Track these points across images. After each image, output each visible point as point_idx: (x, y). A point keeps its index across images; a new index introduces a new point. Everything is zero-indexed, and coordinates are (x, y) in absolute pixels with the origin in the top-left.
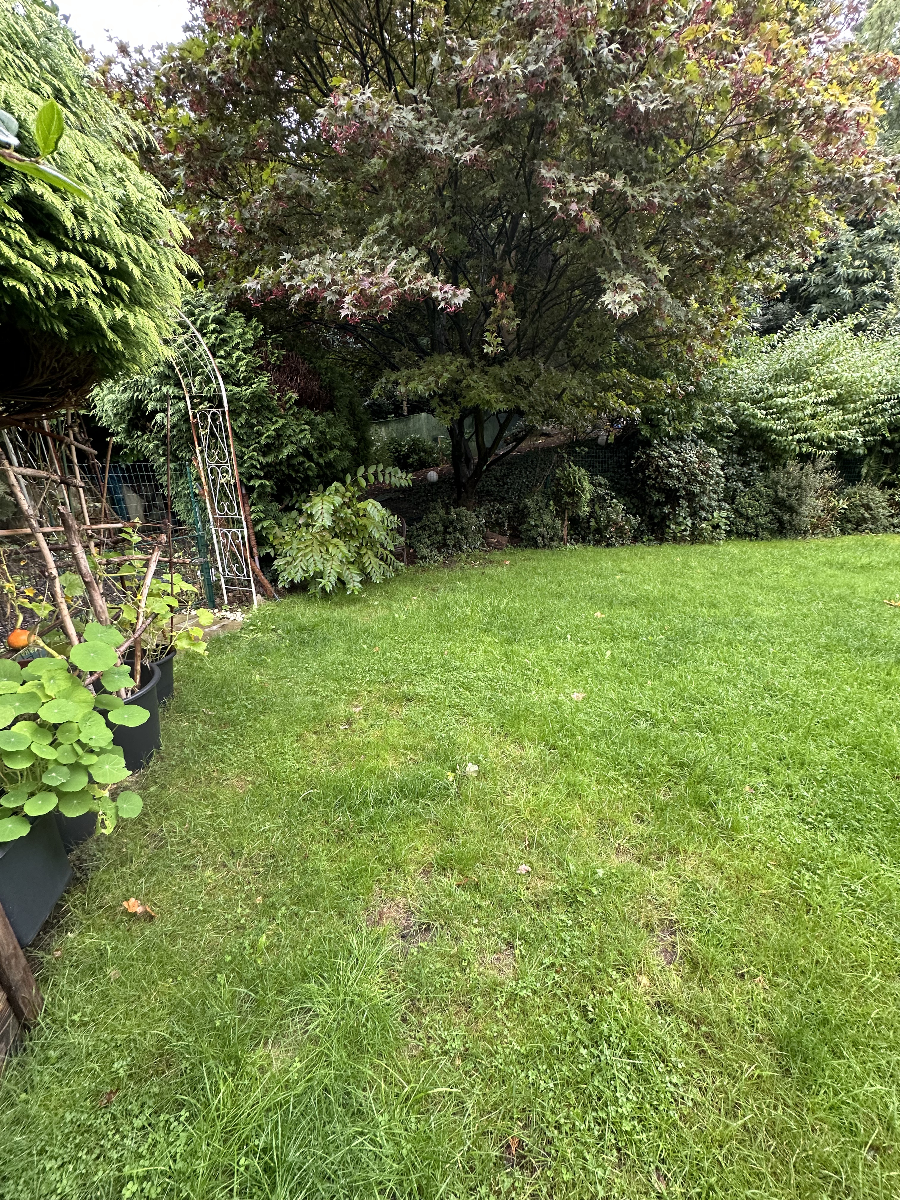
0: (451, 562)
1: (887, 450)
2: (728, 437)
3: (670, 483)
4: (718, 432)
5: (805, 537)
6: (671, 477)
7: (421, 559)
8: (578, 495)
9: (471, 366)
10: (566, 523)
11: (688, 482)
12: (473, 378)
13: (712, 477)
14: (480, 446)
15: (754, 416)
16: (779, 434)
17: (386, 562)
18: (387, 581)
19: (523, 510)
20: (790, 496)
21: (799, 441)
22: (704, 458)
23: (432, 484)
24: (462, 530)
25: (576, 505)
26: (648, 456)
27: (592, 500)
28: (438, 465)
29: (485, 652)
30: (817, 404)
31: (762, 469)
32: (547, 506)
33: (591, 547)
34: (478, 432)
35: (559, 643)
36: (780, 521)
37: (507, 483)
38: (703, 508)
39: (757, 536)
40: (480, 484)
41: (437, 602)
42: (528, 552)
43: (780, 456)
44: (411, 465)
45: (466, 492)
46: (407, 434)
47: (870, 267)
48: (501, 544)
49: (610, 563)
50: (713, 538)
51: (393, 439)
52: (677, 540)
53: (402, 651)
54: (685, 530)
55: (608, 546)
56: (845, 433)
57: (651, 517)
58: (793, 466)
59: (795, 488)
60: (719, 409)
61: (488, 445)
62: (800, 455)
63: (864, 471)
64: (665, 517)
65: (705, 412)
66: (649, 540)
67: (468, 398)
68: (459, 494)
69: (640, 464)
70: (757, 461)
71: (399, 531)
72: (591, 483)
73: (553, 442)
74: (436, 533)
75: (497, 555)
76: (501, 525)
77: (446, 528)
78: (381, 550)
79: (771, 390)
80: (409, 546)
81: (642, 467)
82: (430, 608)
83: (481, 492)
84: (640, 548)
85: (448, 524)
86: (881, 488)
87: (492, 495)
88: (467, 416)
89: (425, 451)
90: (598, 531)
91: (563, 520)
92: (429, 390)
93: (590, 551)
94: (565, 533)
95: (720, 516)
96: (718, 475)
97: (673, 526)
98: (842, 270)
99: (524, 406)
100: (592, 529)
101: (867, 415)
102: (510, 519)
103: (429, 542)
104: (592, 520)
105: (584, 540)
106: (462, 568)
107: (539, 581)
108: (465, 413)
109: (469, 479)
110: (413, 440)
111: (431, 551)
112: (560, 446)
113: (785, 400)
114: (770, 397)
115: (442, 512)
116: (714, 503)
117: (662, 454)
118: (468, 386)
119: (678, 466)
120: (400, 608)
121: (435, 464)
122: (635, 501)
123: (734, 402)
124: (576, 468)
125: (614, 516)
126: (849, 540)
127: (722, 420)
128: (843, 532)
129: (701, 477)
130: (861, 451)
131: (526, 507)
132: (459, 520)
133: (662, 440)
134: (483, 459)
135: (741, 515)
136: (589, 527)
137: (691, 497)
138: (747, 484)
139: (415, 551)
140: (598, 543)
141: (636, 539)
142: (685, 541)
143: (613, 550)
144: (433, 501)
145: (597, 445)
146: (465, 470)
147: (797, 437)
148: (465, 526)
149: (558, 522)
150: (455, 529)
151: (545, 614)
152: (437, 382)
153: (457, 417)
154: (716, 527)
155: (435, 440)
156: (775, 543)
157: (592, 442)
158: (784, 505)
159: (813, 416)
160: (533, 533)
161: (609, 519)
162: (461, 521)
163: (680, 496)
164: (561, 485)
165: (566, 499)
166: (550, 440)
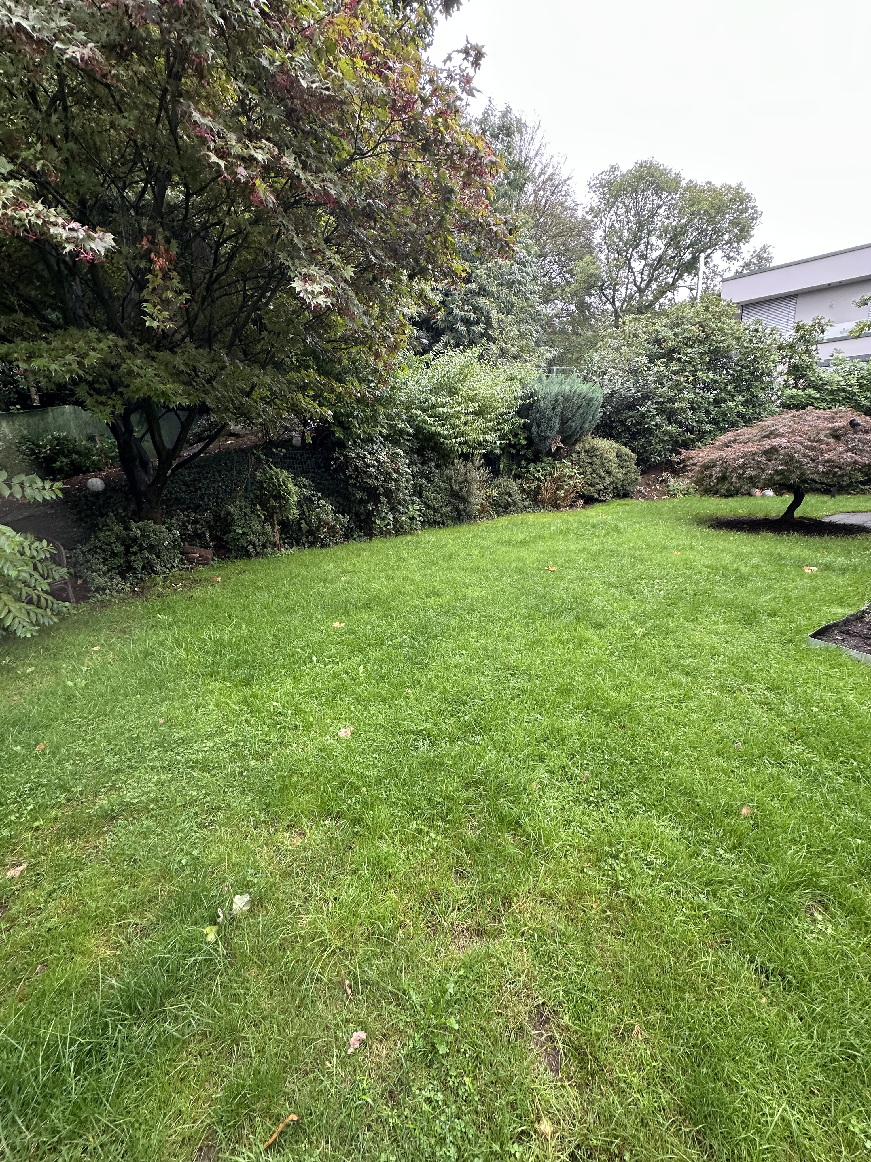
0: (143, 588)
1: (513, 451)
2: (408, 440)
3: (370, 482)
4: (400, 436)
5: (475, 521)
6: (370, 476)
7: (97, 591)
8: (284, 498)
9: (130, 348)
10: (277, 527)
11: (385, 481)
12: (136, 363)
13: (402, 475)
14: (158, 446)
15: (425, 422)
16: (446, 438)
17: (38, 606)
18: (44, 631)
19: (225, 518)
20: (461, 489)
21: (460, 444)
22: (394, 457)
23: (97, 494)
24: (151, 548)
25: (284, 508)
26: (346, 457)
27: (299, 502)
28: (100, 470)
29: (217, 705)
30: (467, 414)
31: (438, 466)
32: (253, 511)
33: (306, 551)
34: (153, 430)
35: (307, 669)
36: (457, 510)
37: (200, 489)
38: (399, 503)
39: (443, 524)
40: (165, 492)
41: (133, 648)
42: (240, 564)
43: (449, 456)
44: (60, 470)
45: (149, 502)
46: (46, 431)
47: (475, 313)
48: (206, 559)
49: (331, 565)
50: (412, 529)
51: (23, 437)
52: (383, 534)
53: (89, 737)
54: (389, 524)
55: (323, 546)
56: (488, 437)
57: (357, 515)
58: (459, 464)
59: (463, 482)
60: (397, 414)
61: (169, 444)
62: (462, 454)
63: (502, 466)
64: (370, 514)
65: (388, 417)
66: (359, 536)
67: (132, 387)
68: (139, 504)
69: (339, 465)
70: (432, 460)
71: (54, 559)
72: (296, 485)
73: (246, 442)
74: (114, 555)
75: (203, 572)
76: (202, 536)
77: (127, 548)
78: (25, 590)
79: (434, 401)
80: (75, 576)
81: (343, 467)
82: (124, 660)
83: (169, 500)
84: (353, 545)
85: (129, 543)
86: (515, 480)
87: (184, 503)
88: (133, 411)
89: (78, 453)
90: (310, 532)
91: (273, 525)
92: (71, 371)
93: (307, 554)
94: (277, 538)
95: (414, 509)
96: (407, 473)
97: (378, 522)
98: (457, 311)
99: (209, 402)
100: (304, 531)
101: (498, 424)
102: (211, 528)
103: (105, 569)
104: (303, 521)
105: (298, 543)
106: (160, 595)
107: (263, 597)
108: (130, 408)
109: (150, 486)
110: (57, 439)
111: (111, 579)
112: (255, 447)
113: (445, 410)
114: (434, 406)
115: (118, 528)
116: (408, 498)
117: (358, 454)
118: (130, 372)
119: (373, 466)
120: (73, 670)
121: (97, 469)
122: (339, 499)
123: (408, 409)
124: (278, 470)
125: (324, 517)
126: (503, 520)
127: (401, 425)
128: (499, 515)
129: (395, 476)
130: (498, 451)
131: (229, 514)
132: (145, 536)
133: (355, 442)
134: (164, 462)
135: (429, 507)
136: (300, 529)
137: (388, 493)
138: (428, 480)
139: (85, 581)
140: (312, 544)
141: (347, 536)
142: (390, 533)
143: (329, 550)
144: (102, 515)
145: (293, 446)
146: (142, 474)
147: (458, 440)
148: (154, 543)
149: (268, 527)
150: (141, 548)
151: (281, 635)
152: (81, 365)
153: (120, 410)
154: (412, 519)
155: (91, 438)
156: (457, 528)
157: (287, 443)
158: (458, 496)
159: (466, 424)
160: (242, 542)
161: (320, 520)
162: (148, 537)
163: (380, 494)
164: (265, 489)
165: (273, 502)
166: (240, 440)
